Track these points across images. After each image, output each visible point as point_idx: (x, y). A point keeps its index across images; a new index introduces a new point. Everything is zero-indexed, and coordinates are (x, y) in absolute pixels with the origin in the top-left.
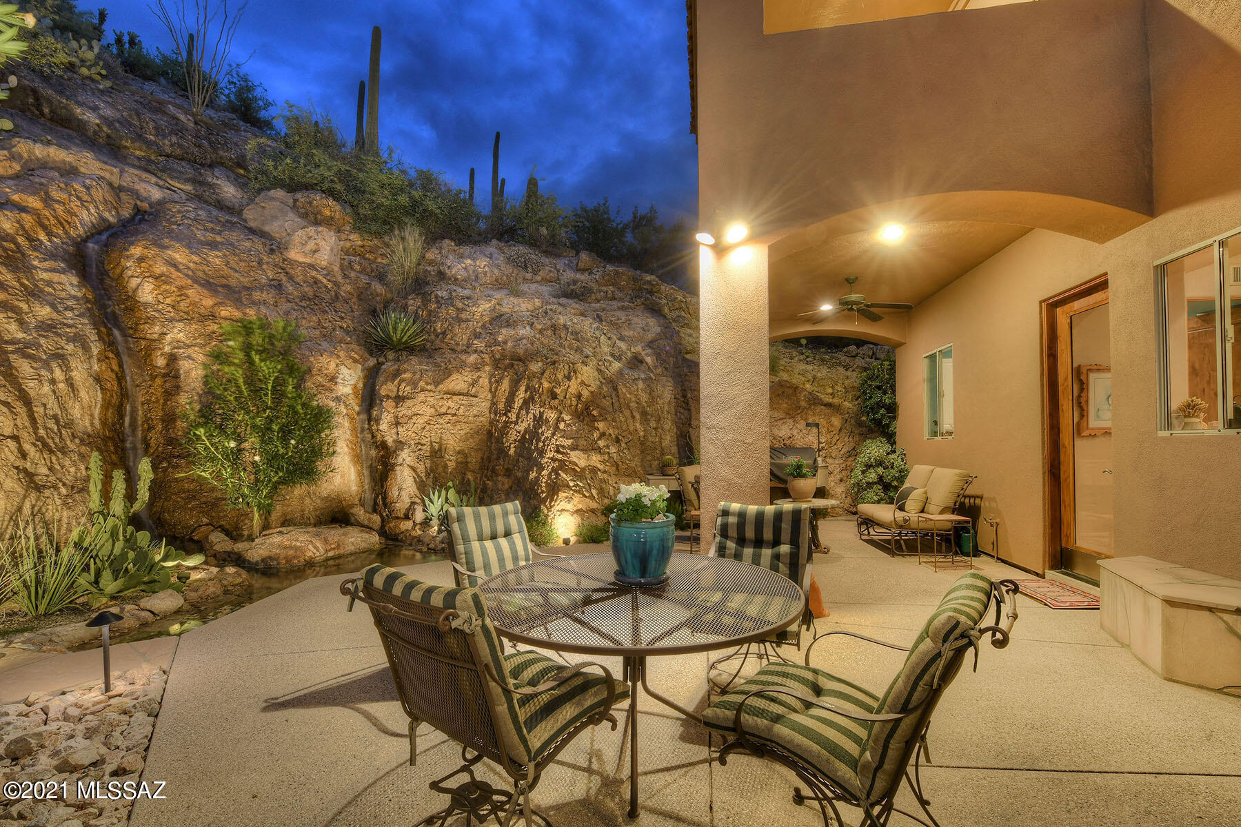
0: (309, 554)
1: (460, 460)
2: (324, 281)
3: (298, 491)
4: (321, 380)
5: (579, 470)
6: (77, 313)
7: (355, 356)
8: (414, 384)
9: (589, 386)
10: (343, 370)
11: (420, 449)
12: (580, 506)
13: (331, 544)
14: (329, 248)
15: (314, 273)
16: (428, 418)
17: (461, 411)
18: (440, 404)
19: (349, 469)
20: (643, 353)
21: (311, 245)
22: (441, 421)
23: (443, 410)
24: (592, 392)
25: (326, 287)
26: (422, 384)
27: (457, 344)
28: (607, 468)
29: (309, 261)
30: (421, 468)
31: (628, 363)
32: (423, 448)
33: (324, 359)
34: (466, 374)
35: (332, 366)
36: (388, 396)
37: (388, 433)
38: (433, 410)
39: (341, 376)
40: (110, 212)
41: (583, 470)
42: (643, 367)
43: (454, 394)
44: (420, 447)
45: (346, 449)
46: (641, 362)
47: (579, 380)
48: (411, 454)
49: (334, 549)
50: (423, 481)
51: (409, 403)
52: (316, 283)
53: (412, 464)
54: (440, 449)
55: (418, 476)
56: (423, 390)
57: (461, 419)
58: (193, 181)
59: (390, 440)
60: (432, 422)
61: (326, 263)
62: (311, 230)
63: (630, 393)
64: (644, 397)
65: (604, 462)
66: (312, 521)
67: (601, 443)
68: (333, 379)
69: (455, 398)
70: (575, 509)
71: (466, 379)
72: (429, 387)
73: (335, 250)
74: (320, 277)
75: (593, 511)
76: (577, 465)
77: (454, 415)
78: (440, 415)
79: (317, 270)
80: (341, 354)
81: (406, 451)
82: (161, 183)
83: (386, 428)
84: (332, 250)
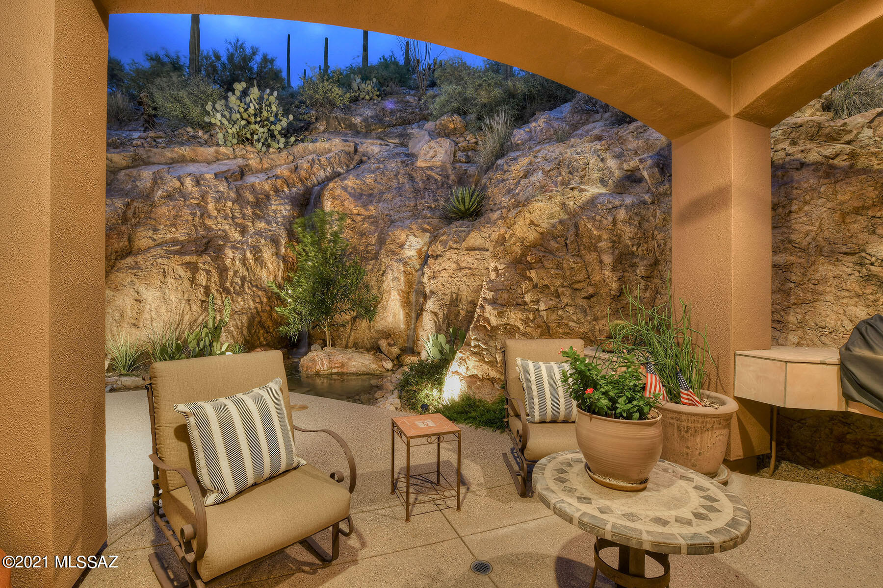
0: (318, 367)
1: (469, 309)
2: (436, 176)
3: (364, 324)
4: (393, 247)
5: (489, 328)
6: (280, 224)
7: (428, 227)
8: (444, 243)
9: (538, 226)
10: (412, 238)
11: (443, 299)
12: (476, 372)
13: (335, 364)
14: (444, 152)
15: (429, 172)
16: (452, 272)
17: (475, 265)
18: (463, 259)
19: (400, 312)
20: (641, 167)
21: (431, 153)
22: (460, 274)
23: (463, 265)
24: (541, 234)
25: (436, 180)
26: (450, 243)
27: (495, 204)
28: (529, 330)
29: (428, 165)
30: (441, 315)
31: (616, 187)
32: (446, 297)
33: (398, 232)
34: (485, 230)
35: (403, 237)
36: (432, 255)
37: (427, 285)
38: (455, 265)
39: (408, 243)
40: (342, 168)
41: (494, 329)
42: (638, 189)
43: (474, 249)
44: (443, 297)
45: (398, 297)
46: (640, 180)
47: (528, 221)
48: (436, 302)
49: (338, 367)
50: (440, 325)
51: (440, 260)
52: (428, 179)
53: (436, 310)
54: (457, 299)
55: (439, 321)
56: (451, 248)
57: (476, 272)
58: (401, 136)
59: (428, 290)
60: (453, 276)
61: (440, 163)
62: (433, 143)
63: (598, 229)
64: (628, 232)
65: (526, 322)
66: (369, 346)
67: (528, 298)
68: (401, 246)
69: (472, 253)
70: (469, 373)
71: (484, 235)
72: (454, 246)
73: (449, 152)
74: (433, 174)
75: (492, 380)
76: (489, 323)
77: (470, 269)
78: (461, 269)
79: (432, 170)
80: (414, 227)
81: (432, 299)
82: (383, 143)
83: (427, 281)
84: (446, 152)
